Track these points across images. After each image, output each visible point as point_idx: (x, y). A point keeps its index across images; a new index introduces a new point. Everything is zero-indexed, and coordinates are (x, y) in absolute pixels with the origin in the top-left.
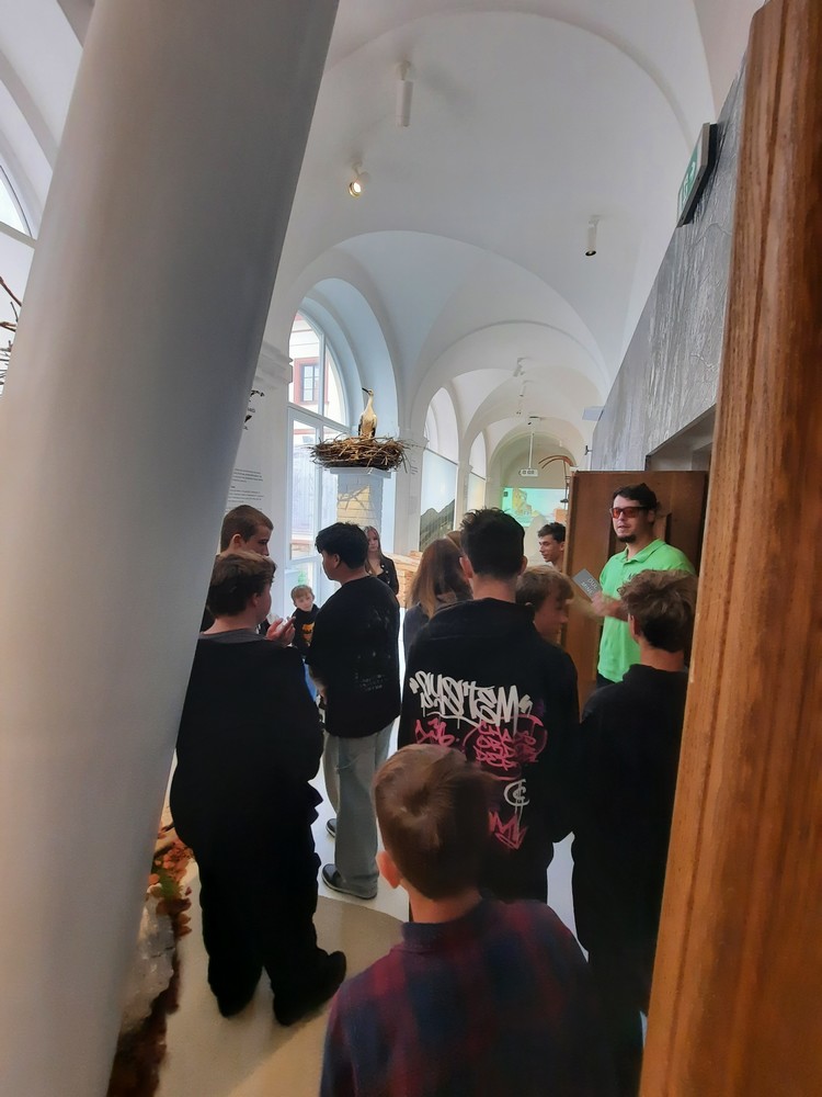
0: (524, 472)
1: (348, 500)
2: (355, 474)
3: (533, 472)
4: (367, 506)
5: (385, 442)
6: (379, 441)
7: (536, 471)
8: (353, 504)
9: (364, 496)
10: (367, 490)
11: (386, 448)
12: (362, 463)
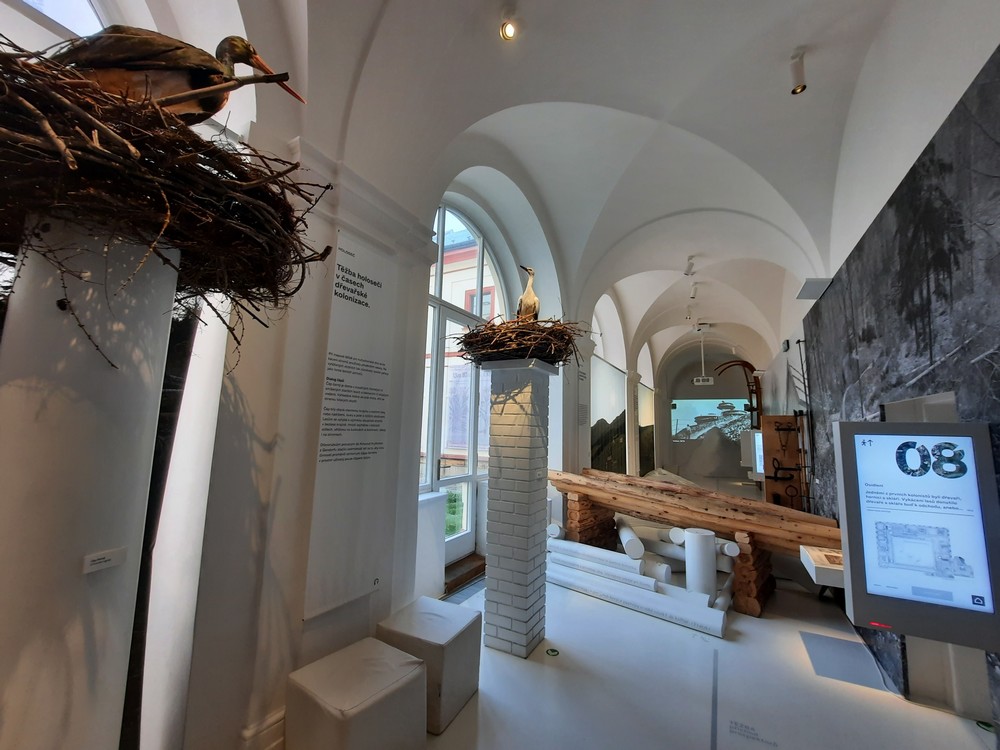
0: (698, 381)
1: (504, 402)
2: (513, 368)
3: (708, 380)
4: (528, 408)
5: (549, 325)
6: (542, 324)
7: (711, 379)
8: (511, 407)
9: (525, 396)
10: (528, 389)
11: (552, 332)
12: (521, 354)
